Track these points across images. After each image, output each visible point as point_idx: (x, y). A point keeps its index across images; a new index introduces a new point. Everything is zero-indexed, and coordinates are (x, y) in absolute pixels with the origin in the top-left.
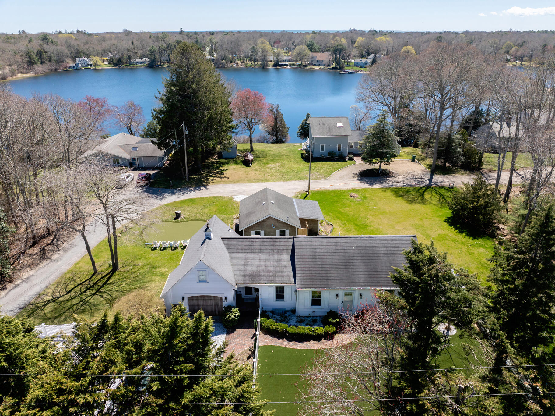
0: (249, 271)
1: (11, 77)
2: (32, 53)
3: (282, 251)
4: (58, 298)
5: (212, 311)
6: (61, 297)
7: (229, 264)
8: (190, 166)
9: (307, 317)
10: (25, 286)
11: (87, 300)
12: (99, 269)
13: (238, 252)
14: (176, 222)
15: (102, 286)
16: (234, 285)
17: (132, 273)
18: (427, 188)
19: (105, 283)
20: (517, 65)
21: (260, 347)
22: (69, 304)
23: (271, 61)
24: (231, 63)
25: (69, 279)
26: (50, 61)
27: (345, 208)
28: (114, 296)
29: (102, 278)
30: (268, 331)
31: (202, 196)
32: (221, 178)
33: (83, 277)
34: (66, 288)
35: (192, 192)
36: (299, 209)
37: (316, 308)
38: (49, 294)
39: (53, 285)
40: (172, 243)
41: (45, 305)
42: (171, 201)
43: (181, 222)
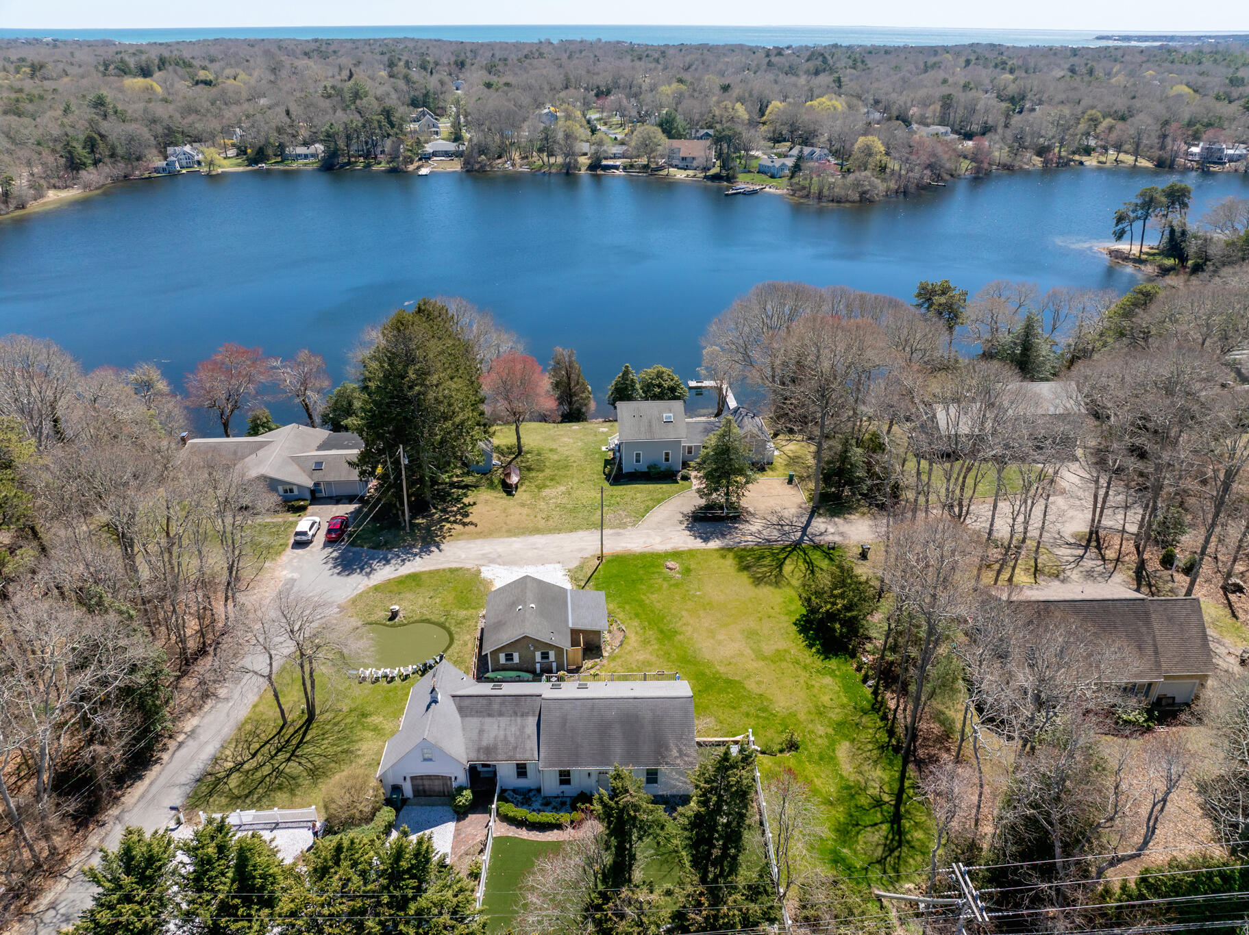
0: (484, 743)
1: (35, 200)
2: (74, 144)
3: (527, 714)
4: (242, 764)
5: (439, 792)
6: (245, 762)
7: (460, 733)
8: (413, 494)
9: (555, 797)
10: (191, 745)
11: (281, 768)
12: (289, 719)
13: (473, 716)
14: (391, 626)
15: (298, 747)
16: (465, 763)
17: (335, 724)
18: (794, 549)
19: (301, 741)
20: (1108, 164)
21: (494, 839)
22: (259, 775)
23: (585, 154)
24: (500, 157)
25: (250, 733)
26: (112, 155)
27: (652, 593)
28: (316, 763)
29: (296, 732)
30: (505, 818)
31: (432, 568)
32: (464, 524)
33: (269, 730)
34: (249, 749)
35: (417, 558)
36: (572, 610)
37: (565, 787)
38: (229, 759)
39: (229, 743)
40: (388, 671)
41: (228, 776)
42: (383, 579)
43: (400, 625)
